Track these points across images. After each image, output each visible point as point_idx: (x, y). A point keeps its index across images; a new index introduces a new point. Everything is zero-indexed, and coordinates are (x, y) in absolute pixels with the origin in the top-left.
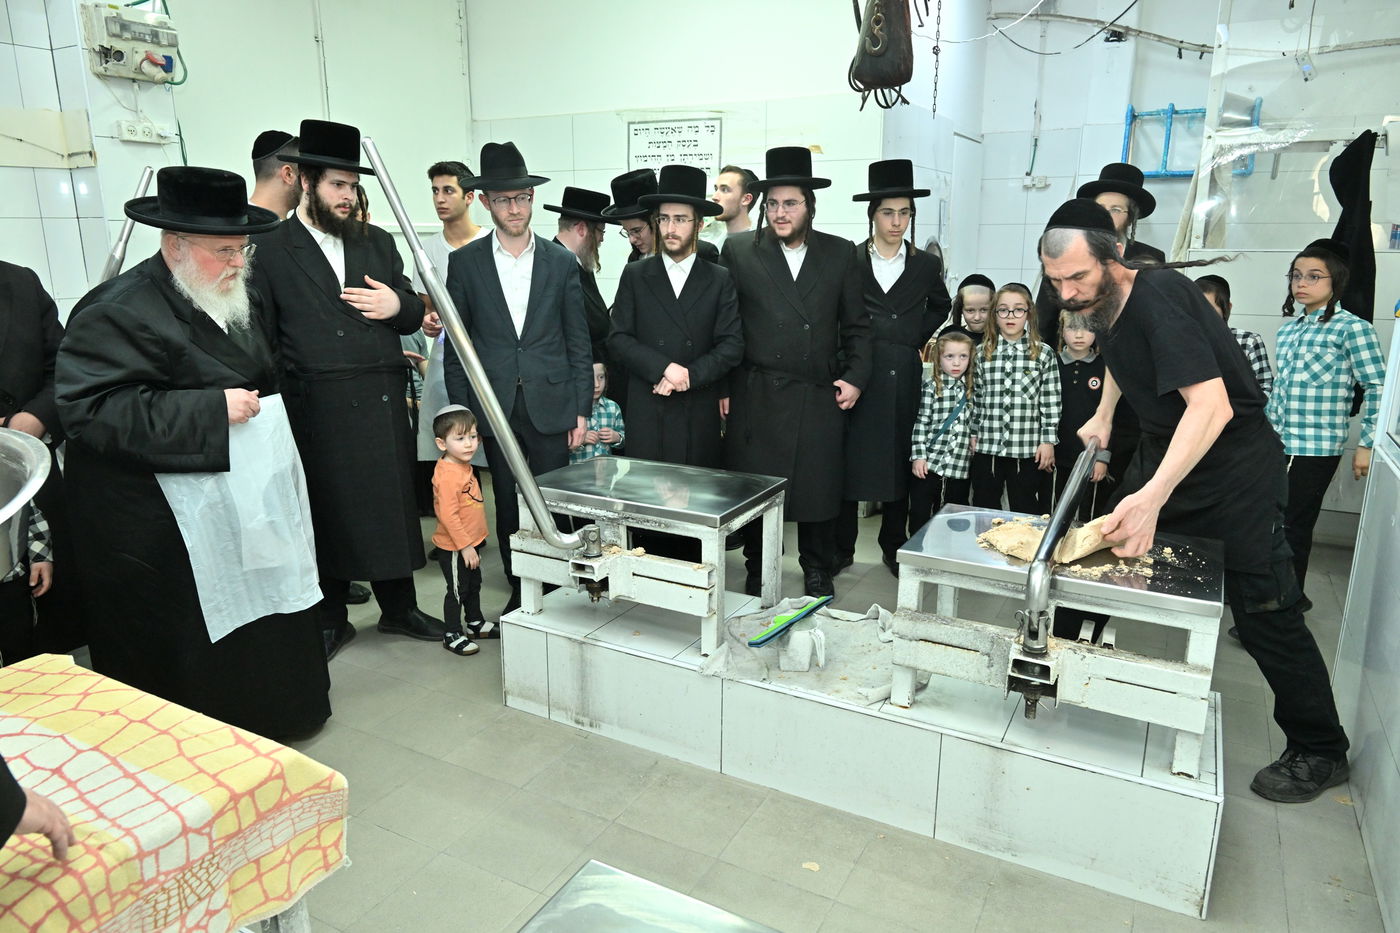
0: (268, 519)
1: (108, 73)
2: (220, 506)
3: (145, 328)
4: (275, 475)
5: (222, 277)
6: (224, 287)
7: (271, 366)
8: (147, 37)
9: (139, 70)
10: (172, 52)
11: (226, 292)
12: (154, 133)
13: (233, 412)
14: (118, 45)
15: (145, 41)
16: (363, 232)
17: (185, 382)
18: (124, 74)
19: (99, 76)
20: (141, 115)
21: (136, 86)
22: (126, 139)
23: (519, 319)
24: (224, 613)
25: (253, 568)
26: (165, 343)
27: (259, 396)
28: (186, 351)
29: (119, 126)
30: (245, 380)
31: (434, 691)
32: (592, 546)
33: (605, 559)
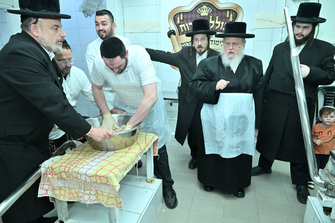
5: (227, 53)
6: (229, 56)
31: (290, 205)
32: (329, 191)
33: (333, 200)
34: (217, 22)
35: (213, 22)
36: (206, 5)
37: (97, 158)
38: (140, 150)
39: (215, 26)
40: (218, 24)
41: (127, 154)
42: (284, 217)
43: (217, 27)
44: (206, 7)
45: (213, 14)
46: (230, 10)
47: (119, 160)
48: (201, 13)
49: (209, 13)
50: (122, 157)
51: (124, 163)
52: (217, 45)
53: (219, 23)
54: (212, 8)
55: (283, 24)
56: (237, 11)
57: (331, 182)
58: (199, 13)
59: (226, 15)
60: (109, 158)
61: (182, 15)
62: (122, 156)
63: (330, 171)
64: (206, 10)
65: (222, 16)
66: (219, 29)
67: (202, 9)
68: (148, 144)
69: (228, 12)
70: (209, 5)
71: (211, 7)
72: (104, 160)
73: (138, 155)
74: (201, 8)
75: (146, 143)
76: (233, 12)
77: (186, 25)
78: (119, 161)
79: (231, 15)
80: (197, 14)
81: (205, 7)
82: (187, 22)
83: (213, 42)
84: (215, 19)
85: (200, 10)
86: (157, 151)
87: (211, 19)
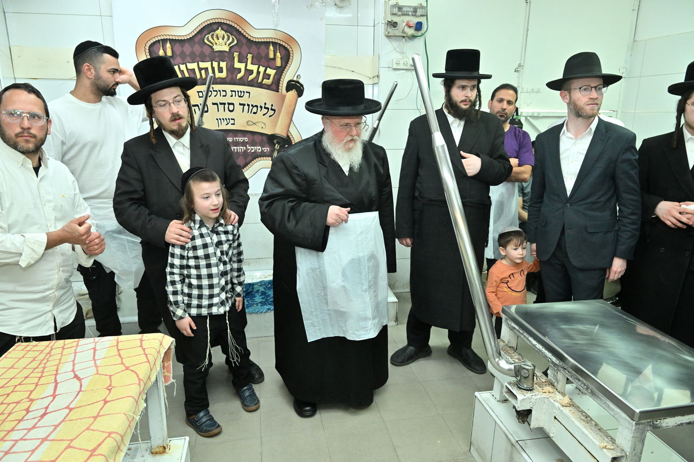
0: (342, 284)
1: (389, 35)
2: (318, 270)
3: (296, 168)
4: (353, 259)
5: (345, 141)
6: (347, 147)
7: (373, 195)
8: (410, 13)
9: (403, 32)
10: (423, 20)
11: (349, 150)
12: (409, 64)
13: (330, 219)
14: (395, 19)
15: (408, 15)
16: (477, 115)
17: (313, 199)
18: (397, 34)
19: (388, 37)
20: (405, 55)
21: (404, 40)
22: (395, 68)
23: (569, 183)
24: (317, 328)
25: (333, 308)
26: (305, 177)
27: (349, 213)
28: (317, 182)
29: (393, 60)
30: (348, 201)
31: (439, 414)
32: (523, 380)
33: (532, 394)
34: (250, 67)
35: (242, 66)
36: (222, 29)
37: (21, 439)
38: (139, 385)
39: (247, 74)
40: (253, 71)
41: (108, 404)
42: (439, 442)
43: (251, 77)
44: (223, 32)
45: (240, 49)
46: (274, 44)
47: (93, 430)
48: (213, 44)
49: (230, 46)
50: (99, 418)
51: (110, 433)
52: (255, 113)
53: (254, 68)
54: (238, 37)
55: (373, 77)
56: (288, 47)
57: (525, 365)
58: (208, 44)
59: (268, 54)
60: (58, 428)
61: (168, 45)
62: (98, 416)
63: (506, 343)
64: (223, 39)
65: (259, 53)
66: (255, 81)
67: (214, 37)
68: (155, 364)
69: (271, 48)
70: (229, 29)
71: (234, 33)
72: (44, 440)
73: (138, 399)
74: (212, 33)
75: (148, 362)
76: (281, 48)
77: (182, 69)
78: (96, 433)
79: (278, 54)
80: (205, 47)
81: (220, 32)
82: (182, 62)
83: (246, 107)
84: (245, 59)
85: (210, 39)
86: (170, 373)
87: (236, 60)
